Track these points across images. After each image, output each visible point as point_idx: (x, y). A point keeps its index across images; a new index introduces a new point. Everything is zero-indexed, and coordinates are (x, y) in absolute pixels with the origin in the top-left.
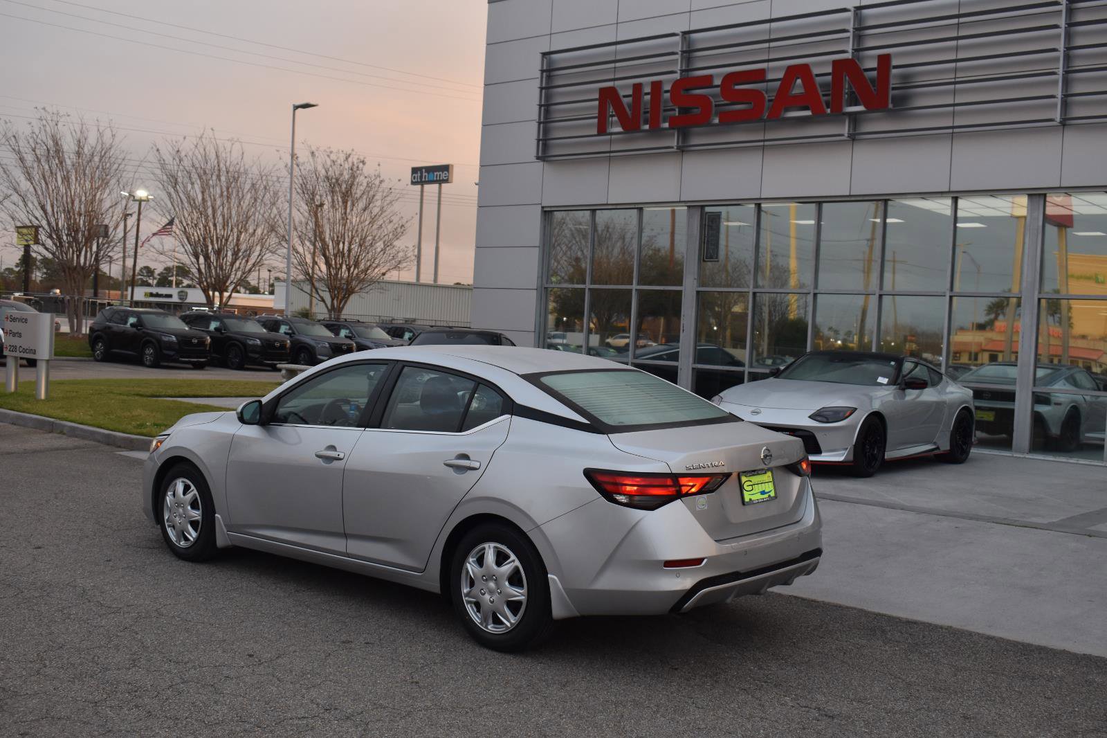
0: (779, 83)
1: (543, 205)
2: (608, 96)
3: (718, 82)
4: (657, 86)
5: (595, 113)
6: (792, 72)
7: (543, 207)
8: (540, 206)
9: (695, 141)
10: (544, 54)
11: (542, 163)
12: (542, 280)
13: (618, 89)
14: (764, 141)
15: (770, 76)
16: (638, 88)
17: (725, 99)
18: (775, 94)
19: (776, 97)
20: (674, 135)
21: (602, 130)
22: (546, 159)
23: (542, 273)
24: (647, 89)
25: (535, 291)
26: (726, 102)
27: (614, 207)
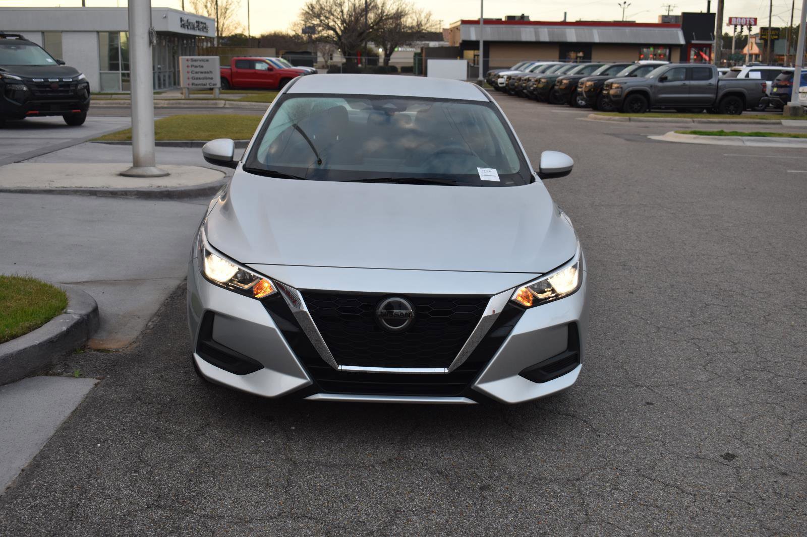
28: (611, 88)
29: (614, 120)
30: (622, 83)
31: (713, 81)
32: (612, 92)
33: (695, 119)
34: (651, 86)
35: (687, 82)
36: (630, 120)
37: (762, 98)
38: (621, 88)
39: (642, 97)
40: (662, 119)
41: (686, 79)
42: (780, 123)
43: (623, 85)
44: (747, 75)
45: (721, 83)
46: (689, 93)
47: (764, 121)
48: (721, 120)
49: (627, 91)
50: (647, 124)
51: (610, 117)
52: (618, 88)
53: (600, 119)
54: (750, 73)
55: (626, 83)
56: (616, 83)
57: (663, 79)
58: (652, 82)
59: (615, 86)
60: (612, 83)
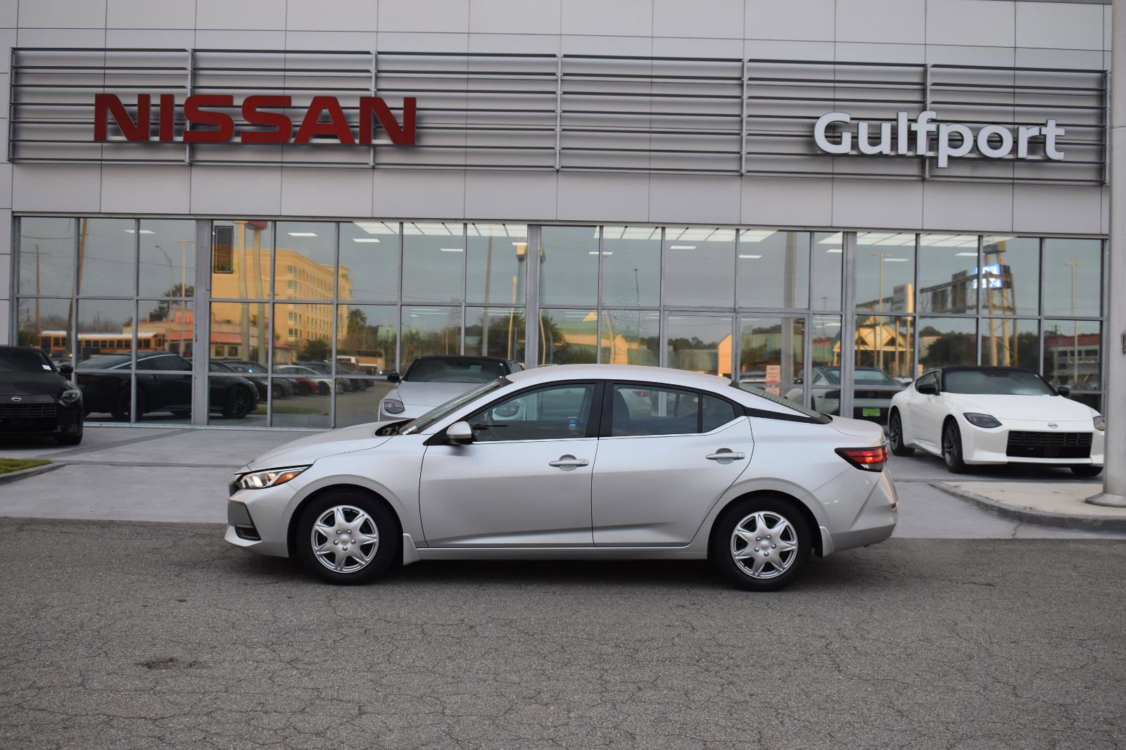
0: (307, 110)
1: (14, 210)
2: (106, 103)
3: (238, 102)
4: (167, 100)
5: (92, 118)
6: (319, 102)
7: (13, 212)
8: (10, 211)
9: (201, 156)
10: (15, 50)
11: (11, 165)
12: (13, 290)
13: (118, 96)
14: (282, 162)
15: (294, 103)
16: (144, 100)
17: (247, 119)
18: (302, 119)
19: (304, 122)
20: (185, 149)
21: (100, 136)
22: (16, 161)
23: (13, 282)
24: (156, 100)
25: (8, 302)
26: (246, 122)
27: (108, 216)
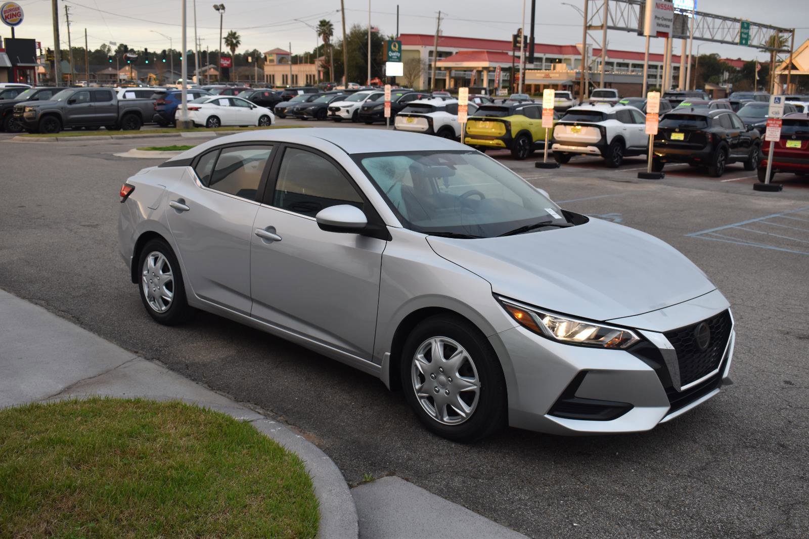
28: (24, 111)
29: (43, 141)
30: (35, 106)
31: (114, 102)
32: (25, 115)
33: (113, 136)
34: (62, 108)
35: (92, 104)
36: (57, 140)
37: (155, 115)
38: (35, 111)
39: (54, 118)
40: (85, 137)
41: (91, 101)
42: (180, 136)
43: (36, 109)
44: (124, 96)
45: (120, 104)
46: (95, 113)
47: (167, 134)
48: (134, 135)
49: (41, 112)
50: (83, 143)
51: (38, 138)
52: (30, 111)
53: (29, 141)
54: (126, 93)
55: (38, 106)
56: (28, 107)
57: (71, 101)
58: (62, 105)
59: (27, 109)
60: (25, 107)
